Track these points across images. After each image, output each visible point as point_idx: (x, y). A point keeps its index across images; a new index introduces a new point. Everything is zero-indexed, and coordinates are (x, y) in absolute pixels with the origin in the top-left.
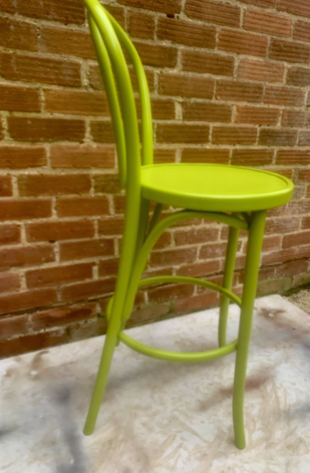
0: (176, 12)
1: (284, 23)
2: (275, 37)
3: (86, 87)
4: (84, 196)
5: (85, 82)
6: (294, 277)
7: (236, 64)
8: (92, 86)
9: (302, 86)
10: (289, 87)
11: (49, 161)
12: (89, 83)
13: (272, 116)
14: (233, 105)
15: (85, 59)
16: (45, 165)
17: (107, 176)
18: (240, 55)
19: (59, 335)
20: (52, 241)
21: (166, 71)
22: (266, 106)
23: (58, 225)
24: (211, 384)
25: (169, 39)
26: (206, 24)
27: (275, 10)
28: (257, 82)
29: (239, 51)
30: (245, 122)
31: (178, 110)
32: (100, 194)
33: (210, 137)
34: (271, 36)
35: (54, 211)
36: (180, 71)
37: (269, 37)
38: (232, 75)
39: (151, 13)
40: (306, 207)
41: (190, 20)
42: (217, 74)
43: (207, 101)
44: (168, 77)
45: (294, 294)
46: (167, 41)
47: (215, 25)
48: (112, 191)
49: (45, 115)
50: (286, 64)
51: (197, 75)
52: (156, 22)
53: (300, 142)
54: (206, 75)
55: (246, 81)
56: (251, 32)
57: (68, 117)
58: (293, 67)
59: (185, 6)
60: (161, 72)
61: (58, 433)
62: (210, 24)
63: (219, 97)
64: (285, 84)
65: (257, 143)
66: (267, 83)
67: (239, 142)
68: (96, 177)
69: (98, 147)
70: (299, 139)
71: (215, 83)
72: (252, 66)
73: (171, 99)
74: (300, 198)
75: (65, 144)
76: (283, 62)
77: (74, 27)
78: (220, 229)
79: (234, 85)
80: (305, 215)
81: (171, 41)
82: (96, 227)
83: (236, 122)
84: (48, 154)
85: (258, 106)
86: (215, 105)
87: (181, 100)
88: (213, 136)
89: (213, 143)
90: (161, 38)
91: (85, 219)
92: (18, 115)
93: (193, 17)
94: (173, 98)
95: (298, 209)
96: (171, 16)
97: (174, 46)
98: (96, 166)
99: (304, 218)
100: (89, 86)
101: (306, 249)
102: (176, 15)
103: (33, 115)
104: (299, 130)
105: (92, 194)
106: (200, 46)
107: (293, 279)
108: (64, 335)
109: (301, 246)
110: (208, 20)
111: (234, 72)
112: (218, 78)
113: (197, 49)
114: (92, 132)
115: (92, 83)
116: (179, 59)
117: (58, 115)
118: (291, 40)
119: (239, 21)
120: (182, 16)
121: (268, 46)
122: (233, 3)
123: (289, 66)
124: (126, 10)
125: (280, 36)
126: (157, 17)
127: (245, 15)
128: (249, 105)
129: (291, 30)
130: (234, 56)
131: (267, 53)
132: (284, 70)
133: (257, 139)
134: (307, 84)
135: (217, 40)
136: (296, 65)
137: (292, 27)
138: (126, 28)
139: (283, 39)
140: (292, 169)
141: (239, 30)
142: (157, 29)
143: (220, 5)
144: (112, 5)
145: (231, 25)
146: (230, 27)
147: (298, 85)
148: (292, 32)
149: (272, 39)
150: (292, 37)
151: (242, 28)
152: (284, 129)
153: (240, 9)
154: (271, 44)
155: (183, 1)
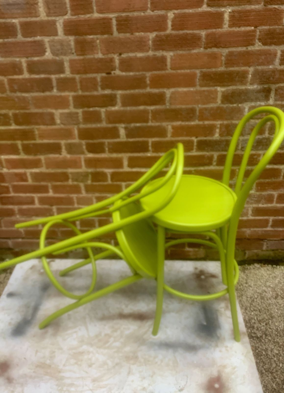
0: (112, 70)
1: (214, 57)
2: (204, 70)
3: (59, 125)
4: (66, 183)
5: (58, 121)
6: (247, 252)
7: (168, 96)
8: (62, 123)
9: (241, 103)
10: (225, 106)
11: (44, 165)
13: (210, 130)
14: (167, 125)
15: (56, 109)
16: (42, 166)
17: (78, 173)
18: (170, 89)
20: (52, 205)
21: (110, 109)
22: (201, 123)
23: (53, 198)
26: (137, 73)
27: (202, 49)
28: (190, 106)
29: (169, 86)
30: (181, 136)
31: (122, 132)
32: (75, 183)
33: (150, 148)
34: (200, 70)
35: (51, 191)
36: (120, 107)
37: (198, 72)
38: (164, 104)
39: (94, 75)
40: (256, 199)
41: (124, 74)
42: (150, 105)
43: (144, 124)
44: (112, 112)
45: (246, 265)
46: (108, 90)
47: (144, 73)
48: (82, 181)
49: (39, 141)
50: (219, 89)
51: (134, 108)
52: (99, 79)
53: (242, 148)
54: (142, 108)
55: (178, 107)
56: (179, 71)
57: (52, 141)
58: (228, 90)
59: (119, 65)
60: (106, 110)
62: (141, 73)
63: (154, 121)
64: (220, 104)
65: (194, 150)
66: (200, 106)
68: (71, 173)
69: (71, 157)
70: (242, 145)
71: (150, 111)
72: (183, 95)
73: (115, 126)
75: (52, 156)
76: (216, 87)
77: (48, 94)
79: (166, 111)
80: (255, 205)
81: (111, 90)
82: (75, 201)
83: (172, 136)
84: (43, 161)
85: (193, 123)
86: (151, 127)
87: (123, 125)
88: (153, 147)
89: (153, 152)
90: (103, 89)
91: (68, 196)
92: (26, 142)
93: (126, 71)
94: (117, 125)
96: (109, 73)
97: (113, 92)
98: (70, 167)
99: (254, 208)
101: (259, 232)
102: (113, 72)
103: (33, 142)
104: (241, 138)
105: (70, 182)
106: (134, 88)
107: (245, 253)
109: (252, 229)
110: (138, 71)
111: (166, 102)
112: (153, 108)
113: (132, 91)
114: (66, 149)
116: (119, 100)
117: (46, 141)
118: (222, 69)
119: (166, 65)
120: (118, 72)
121: (198, 77)
122: (159, 53)
123: (223, 89)
124: (77, 77)
125: (210, 68)
126: (99, 76)
127: (172, 59)
128: (183, 123)
129: (222, 61)
130: (165, 90)
131: (198, 83)
132: (217, 94)
133: (195, 147)
134: (246, 101)
135: (148, 82)
136: (231, 88)
137: (223, 58)
138: (79, 87)
139: (214, 70)
140: (236, 169)
141: (167, 72)
142: (100, 84)
143: (148, 58)
144: (68, 76)
145: (159, 69)
146: (158, 71)
147: (235, 103)
148: (224, 63)
149: (201, 72)
150: (224, 67)
151: (170, 70)
152: (223, 138)
153: (166, 56)
154: (200, 76)
155: (117, 62)
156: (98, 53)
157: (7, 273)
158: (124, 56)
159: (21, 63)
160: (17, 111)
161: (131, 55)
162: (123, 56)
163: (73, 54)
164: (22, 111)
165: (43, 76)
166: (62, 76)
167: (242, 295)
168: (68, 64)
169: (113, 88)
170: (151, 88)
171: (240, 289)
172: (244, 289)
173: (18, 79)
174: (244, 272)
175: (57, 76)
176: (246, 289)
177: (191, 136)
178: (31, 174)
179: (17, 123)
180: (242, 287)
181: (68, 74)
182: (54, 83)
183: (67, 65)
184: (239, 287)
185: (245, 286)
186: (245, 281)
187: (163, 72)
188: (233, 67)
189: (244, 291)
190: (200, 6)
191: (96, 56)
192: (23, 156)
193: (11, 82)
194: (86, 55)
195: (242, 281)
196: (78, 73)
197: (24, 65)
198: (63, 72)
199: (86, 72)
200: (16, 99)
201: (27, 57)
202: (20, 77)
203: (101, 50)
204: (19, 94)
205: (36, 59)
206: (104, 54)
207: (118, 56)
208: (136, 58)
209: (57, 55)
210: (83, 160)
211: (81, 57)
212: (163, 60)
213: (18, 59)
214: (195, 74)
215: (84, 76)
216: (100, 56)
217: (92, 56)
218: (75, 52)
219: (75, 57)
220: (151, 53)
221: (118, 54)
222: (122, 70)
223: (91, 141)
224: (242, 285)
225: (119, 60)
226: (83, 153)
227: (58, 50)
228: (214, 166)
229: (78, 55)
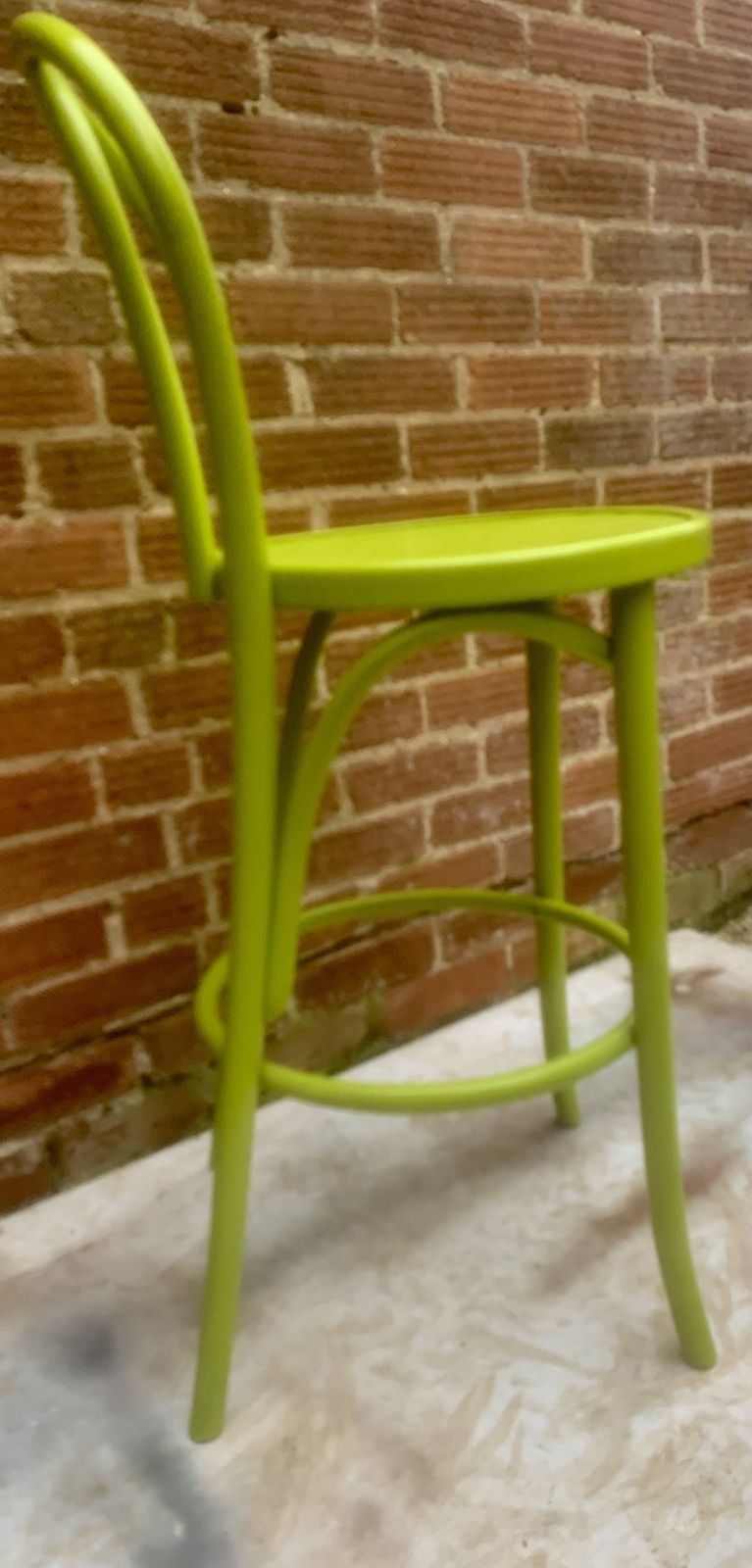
0: (247, 96)
1: (558, 106)
2: (540, 149)
3: (8, 341)
4: (46, 685)
6: (723, 867)
7: (445, 234)
8: (26, 336)
9: (641, 283)
10: (605, 289)
12: (17, 328)
13: (570, 381)
14: (454, 357)
17: (110, 612)
18: (451, 206)
19: (27, 1170)
21: (245, 271)
22: (550, 351)
24: (557, 1213)
25: (239, 177)
26: (341, 125)
27: (525, 71)
28: (513, 283)
29: (447, 196)
30: (498, 404)
31: (298, 385)
32: (97, 674)
33: (405, 460)
34: (529, 147)
36: (288, 266)
37: (523, 151)
38: (438, 268)
39: (174, 103)
40: (716, 643)
41: (292, 117)
42: (393, 268)
43: (377, 351)
44: (253, 288)
45: (732, 922)
46: (235, 183)
47: (364, 127)
48: (133, 660)
50: (583, 224)
51: (337, 276)
52: (192, 128)
53: (663, 447)
54: (364, 275)
55: (481, 281)
56: (471, 140)
58: (606, 232)
59: (271, 76)
60: (230, 276)
61: (107, 1458)
62: (351, 125)
63: (410, 337)
64: (592, 282)
66: (540, 283)
67: (492, 467)
68: (76, 620)
69: (71, 525)
70: (660, 436)
71: (394, 294)
72: (490, 238)
73: (273, 355)
74: (695, 619)
76: (574, 219)
78: (482, 743)
79: (448, 295)
80: (717, 670)
81: (246, 182)
82: (98, 784)
83: (472, 407)
85: (527, 351)
86: (402, 362)
87: (300, 353)
88: (413, 457)
89: (416, 476)
90: (212, 173)
91: (60, 760)
93: (299, 106)
94: (280, 350)
95: (695, 654)
96: (233, 108)
97: (256, 195)
98: (70, 584)
99: (716, 678)
100: (18, 337)
101: (741, 773)
102: (248, 105)
104: (657, 412)
105: (71, 675)
106: (333, 189)
107: (718, 875)
108: (41, 1165)
109: (725, 766)
110: (344, 114)
111: (443, 259)
112: (401, 279)
113: (326, 200)
114: (46, 477)
115: (27, 326)
116: (278, 231)
118: (582, 153)
119: (431, 110)
120: (268, 109)
121: (527, 176)
122: (407, 60)
123: (595, 228)
125: (553, 145)
126: (194, 113)
127: (447, 92)
128: (501, 351)
129: (579, 124)
130: (435, 210)
131: (527, 197)
132: (581, 242)
133: (542, 452)
134: (658, 275)
135: (378, 169)
136: (615, 224)
137: (582, 117)
139: (564, 152)
141: (436, 135)
142: (198, 149)
143: (370, 68)
145: (411, 123)
146: (410, 127)
147: (629, 282)
148: (584, 132)
149: (533, 154)
150: (587, 145)
151: (443, 129)
152: (614, 414)
153: (427, 74)
154: (532, 171)
155: (262, 65)
156: (185, 8)
158: (289, 40)
161: (314, 43)
162: (281, 39)
169: (253, 178)
170: (389, 194)
177: (529, 405)
187: (424, 135)
188: (609, 150)
191: (180, 18)
206: (211, 19)
207: (264, 37)
210: (130, 536)
212: (420, 84)
214: (515, 161)
216: (195, 20)
217: (162, 15)
220: (376, 52)
221: (265, 30)
222: (282, 101)
225: (272, 54)
226: (132, 498)
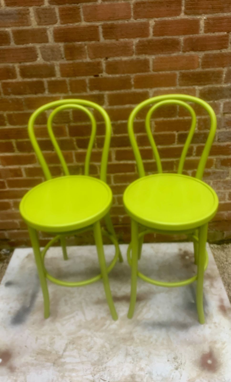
0: (100, 73)
1: (192, 59)
2: (183, 71)
6: (225, 232)
7: (151, 95)
8: (54, 122)
9: (216, 100)
14: (151, 121)
16: (36, 162)
18: (153, 88)
22: (181, 118)
25: (97, 90)
26: (123, 75)
27: (181, 52)
29: (152, 86)
30: (164, 130)
34: (179, 71)
36: (107, 106)
37: (177, 73)
39: (83, 78)
41: (110, 76)
42: (135, 103)
47: (129, 74)
48: (73, 174)
50: (197, 87)
51: (120, 107)
52: (87, 81)
53: (219, 139)
54: (127, 106)
56: (161, 73)
57: (44, 139)
58: (204, 89)
59: (106, 68)
62: (126, 75)
63: (138, 118)
65: (176, 143)
70: (218, 137)
74: (225, 178)
75: (45, 152)
76: (194, 86)
77: (40, 95)
83: (155, 131)
84: (37, 157)
85: (173, 119)
86: (137, 123)
88: (138, 142)
90: (91, 90)
92: (20, 140)
93: (112, 73)
95: (223, 186)
96: (96, 76)
97: (101, 93)
102: (100, 75)
103: (27, 140)
104: (218, 131)
106: (120, 88)
107: (223, 234)
110: (123, 73)
113: (118, 92)
116: (106, 100)
117: (39, 139)
118: (199, 70)
119: (149, 67)
120: (105, 75)
121: (178, 78)
122: (142, 57)
123: (201, 88)
124: (67, 79)
125: (189, 69)
126: (87, 79)
127: (154, 62)
128: (165, 119)
129: (199, 62)
130: (148, 90)
131: (178, 83)
132: (195, 92)
133: (176, 140)
134: (221, 97)
135: (133, 83)
136: (207, 86)
137: (200, 60)
138: (69, 89)
139: (192, 71)
140: (214, 159)
141: (150, 73)
142: (88, 85)
143: (132, 61)
144: (59, 79)
145: (143, 71)
146: (142, 72)
147: (211, 100)
148: (200, 64)
149: (180, 73)
150: (201, 67)
151: (152, 71)
152: (202, 132)
153: (149, 59)
154: (180, 76)
155: (104, 66)
156: (86, 58)
157: (4, 263)
158: (110, 60)
159: (14, 68)
160: (11, 112)
161: (117, 59)
163: (63, 58)
164: (16, 112)
165: (35, 79)
166: (53, 79)
167: (224, 272)
168: (59, 68)
169: (100, 89)
170: (135, 88)
171: (222, 266)
172: (225, 267)
173: (12, 83)
174: (224, 251)
175: (48, 79)
176: (226, 266)
177: (173, 130)
178: (26, 169)
179: (11, 123)
180: (223, 265)
181: (58, 77)
182: (46, 85)
183: (57, 69)
184: (221, 265)
185: (226, 264)
186: (225, 260)
187: (146, 74)
188: (209, 68)
189: (225, 269)
190: (179, 14)
191: (85, 61)
192: (17, 153)
193: (5, 86)
194: (75, 59)
195: (223, 260)
196: (68, 76)
197: (18, 70)
198: (54, 75)
199: (75, 75)
200: (10, 101)
201: (20, 63)
202: (14, 81)
203: (89, 55)
204: (13, 96)
205: (28, 64)
206: (91, 59)
207: (104, 60)
208: (121, 62)
209: (48, 60)
210: (74, 155)
211: (71, 62)
212: (146, 62)
213: (11, 65)
214: (175, 75)
215: (73, 79)
216: (88, 60)
217: (80, 61)
218: (65, 57)
219: (65, 62)
220: (134, 57)
221: (105, 58)
222: (108, 73)
223: (81, 138)
224: (223, 263)
225: (106, 63)
226: (74, 149)
227: (49, 56)
228: (194, 156)
229: (67, 60)
